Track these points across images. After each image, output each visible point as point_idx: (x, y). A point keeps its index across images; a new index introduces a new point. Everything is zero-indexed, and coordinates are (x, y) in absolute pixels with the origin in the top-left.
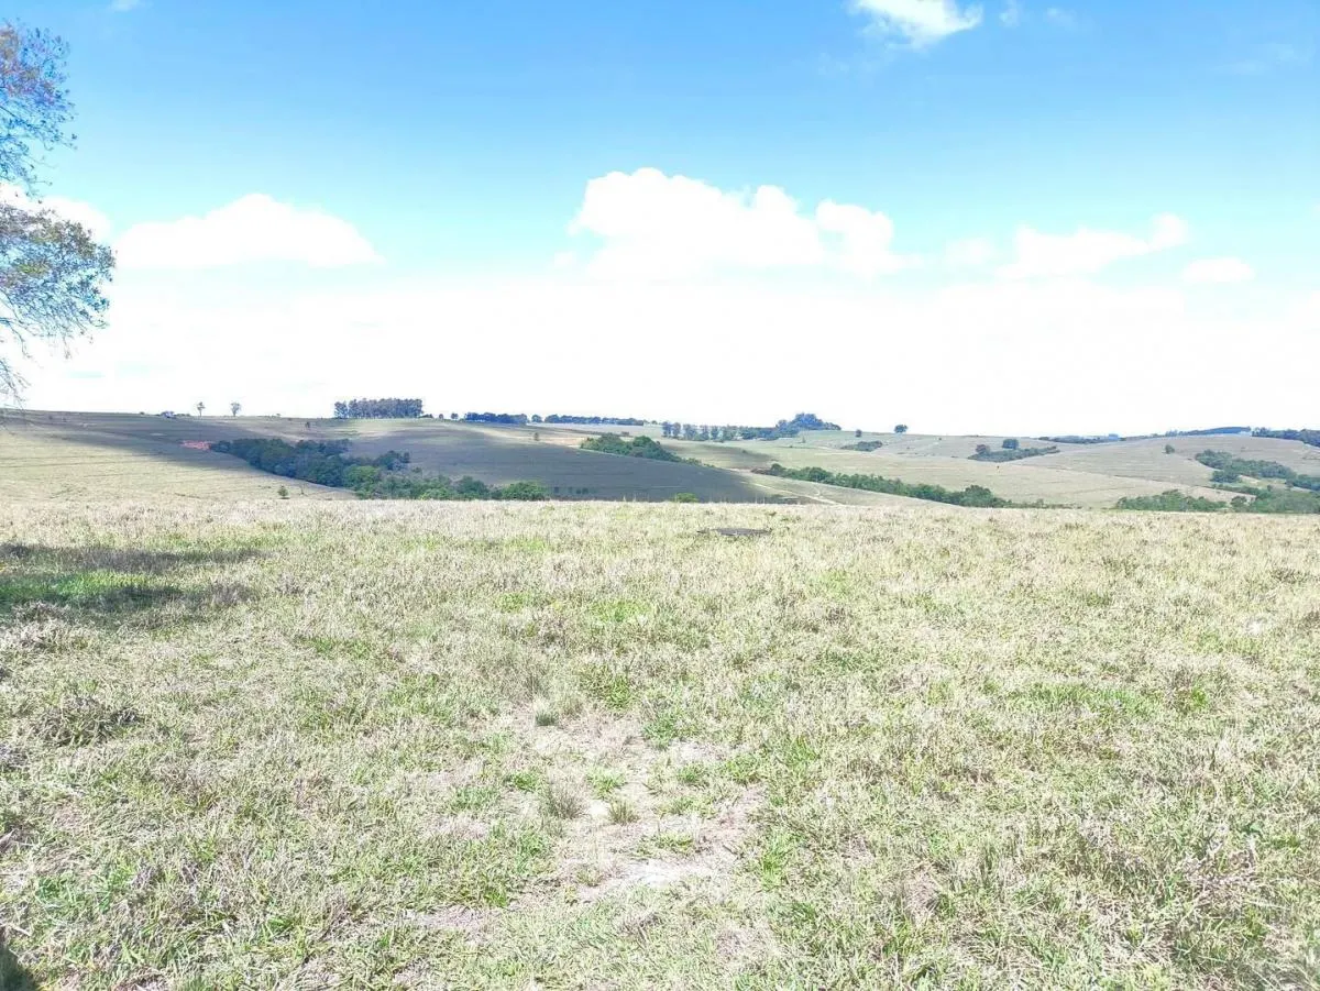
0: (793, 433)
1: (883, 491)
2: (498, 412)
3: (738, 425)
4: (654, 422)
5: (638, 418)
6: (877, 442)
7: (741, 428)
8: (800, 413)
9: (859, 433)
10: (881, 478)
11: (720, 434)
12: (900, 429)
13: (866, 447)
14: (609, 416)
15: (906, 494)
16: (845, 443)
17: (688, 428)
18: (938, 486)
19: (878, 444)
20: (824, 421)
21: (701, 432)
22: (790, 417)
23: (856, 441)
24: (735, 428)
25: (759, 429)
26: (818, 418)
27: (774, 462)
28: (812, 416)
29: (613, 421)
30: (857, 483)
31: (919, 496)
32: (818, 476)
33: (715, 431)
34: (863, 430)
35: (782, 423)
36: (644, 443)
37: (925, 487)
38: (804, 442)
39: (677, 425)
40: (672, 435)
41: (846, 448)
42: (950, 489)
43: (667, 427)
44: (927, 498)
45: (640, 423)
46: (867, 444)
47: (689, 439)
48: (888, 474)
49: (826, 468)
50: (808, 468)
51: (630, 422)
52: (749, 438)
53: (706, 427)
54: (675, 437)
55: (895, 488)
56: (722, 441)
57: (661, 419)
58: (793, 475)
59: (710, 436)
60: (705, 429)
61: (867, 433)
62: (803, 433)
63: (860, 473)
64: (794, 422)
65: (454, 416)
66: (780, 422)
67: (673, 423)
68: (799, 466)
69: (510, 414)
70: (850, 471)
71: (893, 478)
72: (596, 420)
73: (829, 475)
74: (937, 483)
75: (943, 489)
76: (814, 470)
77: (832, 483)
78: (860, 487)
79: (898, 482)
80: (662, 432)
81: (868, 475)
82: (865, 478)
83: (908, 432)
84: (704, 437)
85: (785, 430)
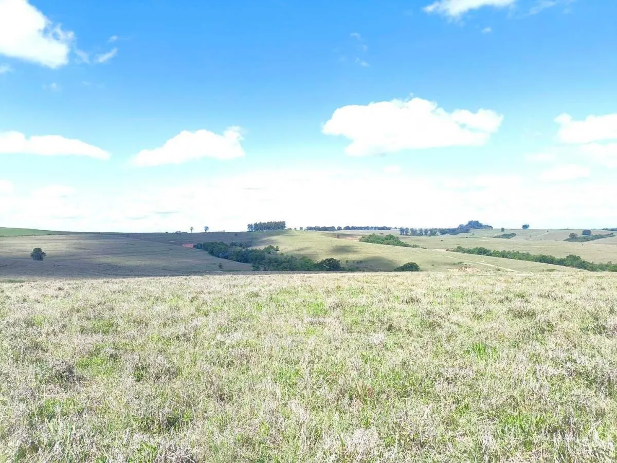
0: (467, 231)
1: (520, 259)
2: (321, 226)
3: (438, 228)
4: (396, 228)
5: (388, 227)
6: (513, 234)
7: (440, 229)
8: (470, 220)
9: (503, 230)
10: (518, 252)
11: (429, 232)
12: (525, 227)
13: (507, 236)
14: (374, 226)
15: (533, 260)
16: (496, 235)
17: (412, 230)
18: (550, 256)
19: (514, 235)
20: (483, 224)
21: (419, 232)
22: (465, 223)
23: (502, 233)
24: (436, 229)
25: (449, 229)
26: (480, 222)
27: (458, 245)
28: (477, 222)
29: (376, 228)
30: (504, 255)
31: (540, 261)
32: (482, 252)
33: (426, 231)
34: (505, 228)
35: (461, 226)
36: (391, 238)
37: (544, 256)
38: (473, 235)
39: (407, 229)
40: (404, 233)
41: (496, 237)
42: (558, 257)
43: (402, 230)
44: (545, 262)
45: (389, 229)
46: (508, 235)
47: (413, 236)
48: (523, 250)
49: (487, 247)
50: (477, 248)
51: (384, 228)
52: (444, 234)
53: (421, 229)
54: (406, 235)
55: (526, 257)
56: (430, 236)
57: (399, 226)
58: (469, 251)
59: (424, 233)
60: (421, 230)
61: (507, 229)
62: (472, 230)
63: (507, 250)
64: (467, 225)
65: (301, 228)
66: (460, 225)
67: (405, 228)
68: (472, 247)
69: (327, 227)
70: (501, 249)
71: (524, 252)
72: (367, 228)
73: (489, 251)
74: (549, 254)
75: (554, 258)
76: (481, 249)
77: (491, 255)
78: (507, 257)
79: (528, 254)
80: (399, 232)
81: (511, 251)
82: (509, 252)
83: (529, 228)
84: (421, 234)
85: (462, 229)
